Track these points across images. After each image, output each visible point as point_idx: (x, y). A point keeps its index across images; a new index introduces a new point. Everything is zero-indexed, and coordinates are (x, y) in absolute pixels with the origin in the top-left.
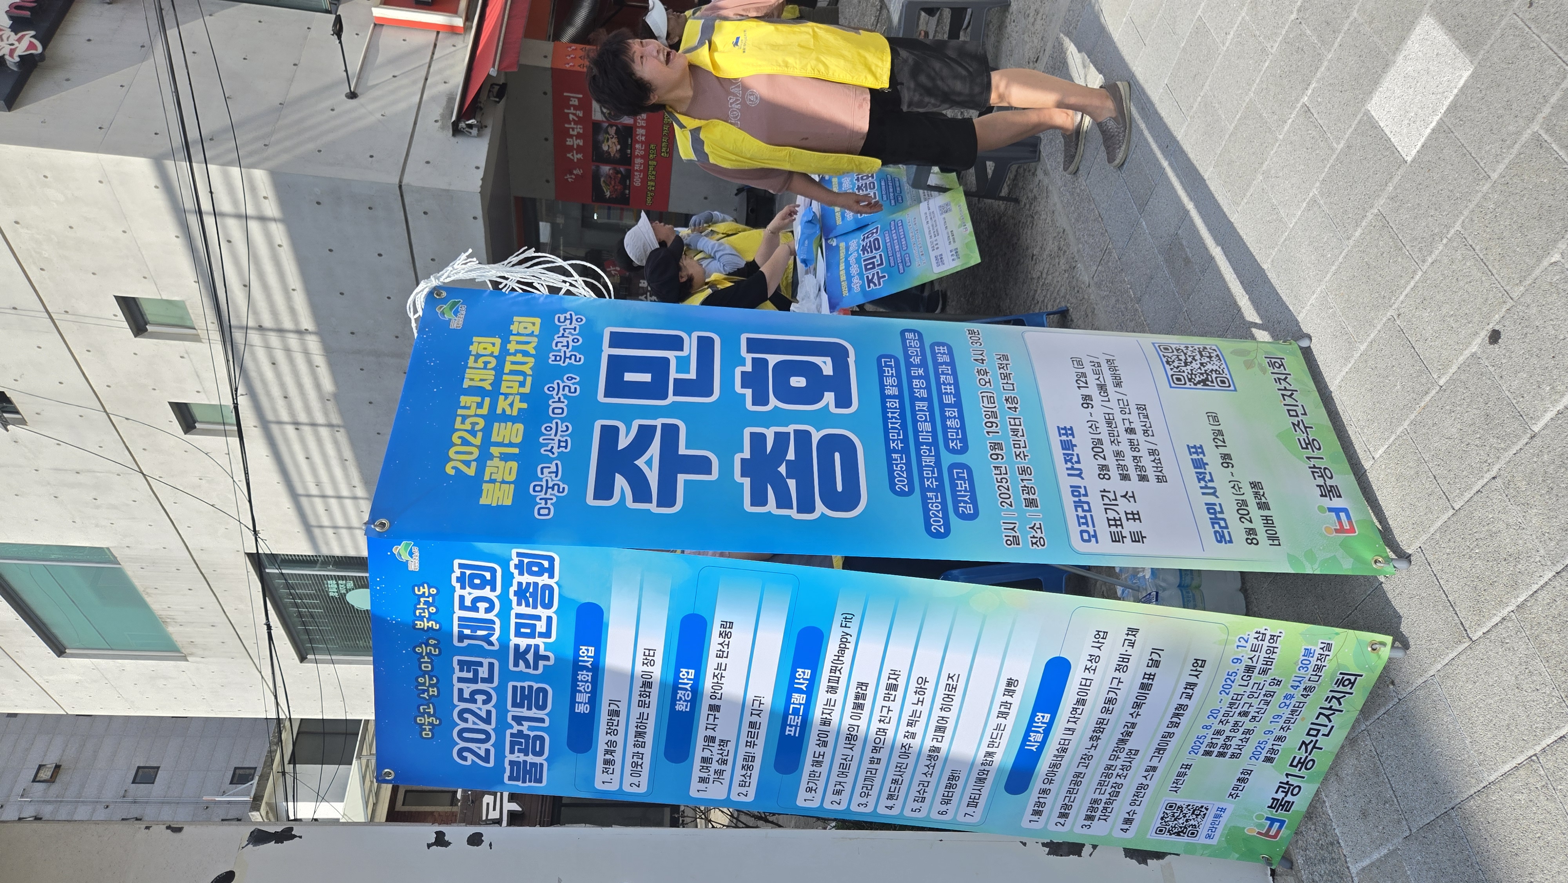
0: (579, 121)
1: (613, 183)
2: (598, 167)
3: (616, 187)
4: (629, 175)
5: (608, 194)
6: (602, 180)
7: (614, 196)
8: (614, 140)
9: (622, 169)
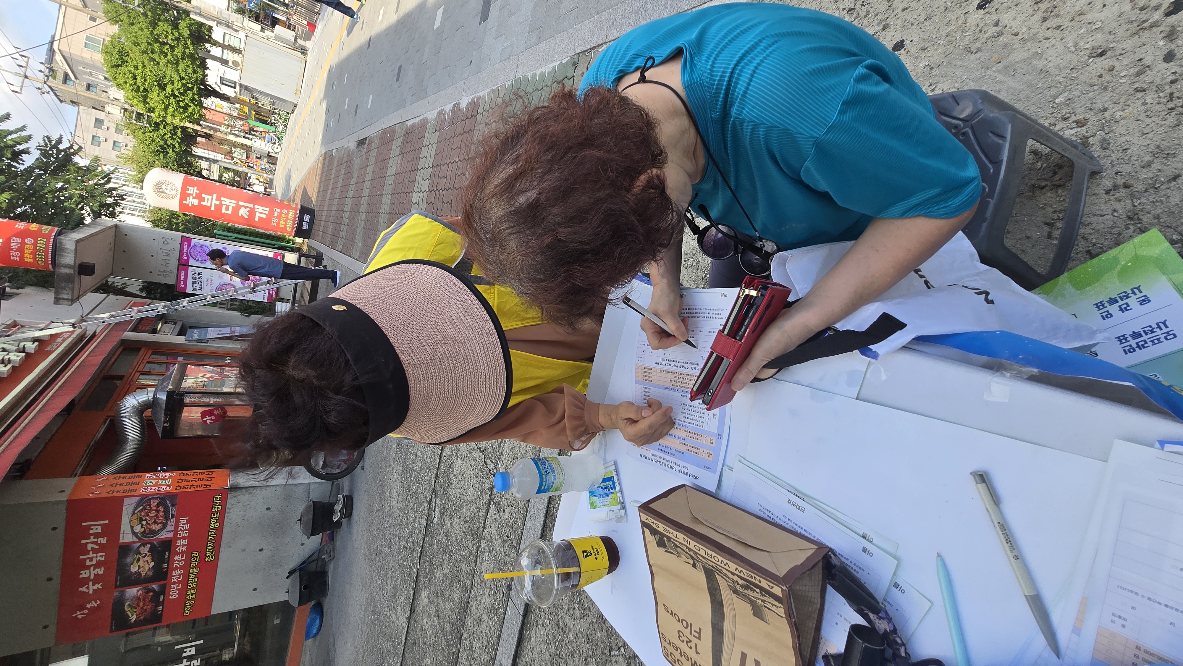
0: (102, 548)
1: (141, 604)
2: (123, 593)
3: (145, 608)
4: (163, 590)
5: (133, 618)
6: (127, 604)
7: (141, 618)
8: (146, 559)
9: (155, 586)
